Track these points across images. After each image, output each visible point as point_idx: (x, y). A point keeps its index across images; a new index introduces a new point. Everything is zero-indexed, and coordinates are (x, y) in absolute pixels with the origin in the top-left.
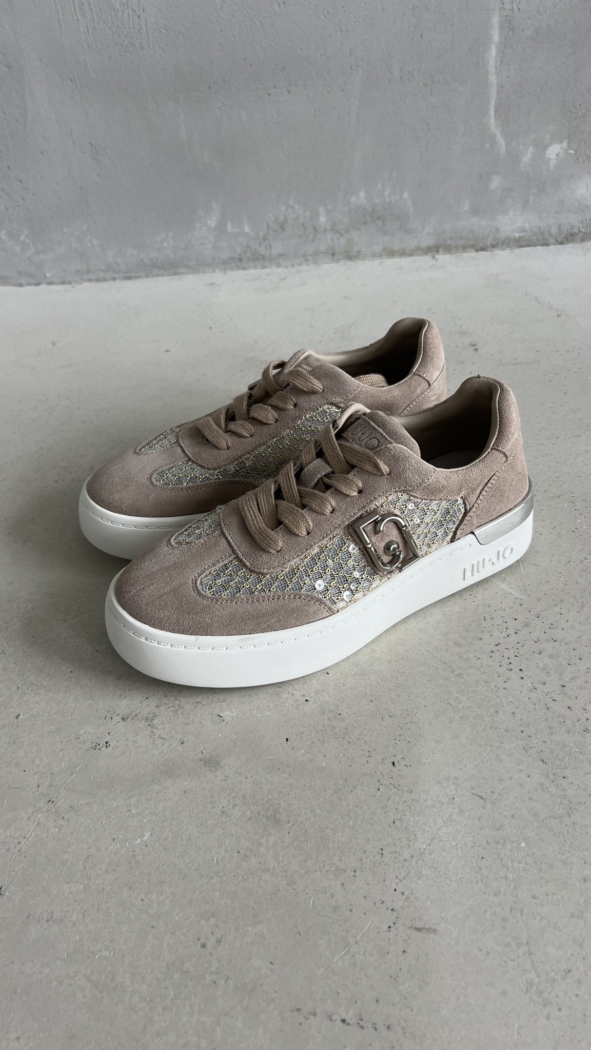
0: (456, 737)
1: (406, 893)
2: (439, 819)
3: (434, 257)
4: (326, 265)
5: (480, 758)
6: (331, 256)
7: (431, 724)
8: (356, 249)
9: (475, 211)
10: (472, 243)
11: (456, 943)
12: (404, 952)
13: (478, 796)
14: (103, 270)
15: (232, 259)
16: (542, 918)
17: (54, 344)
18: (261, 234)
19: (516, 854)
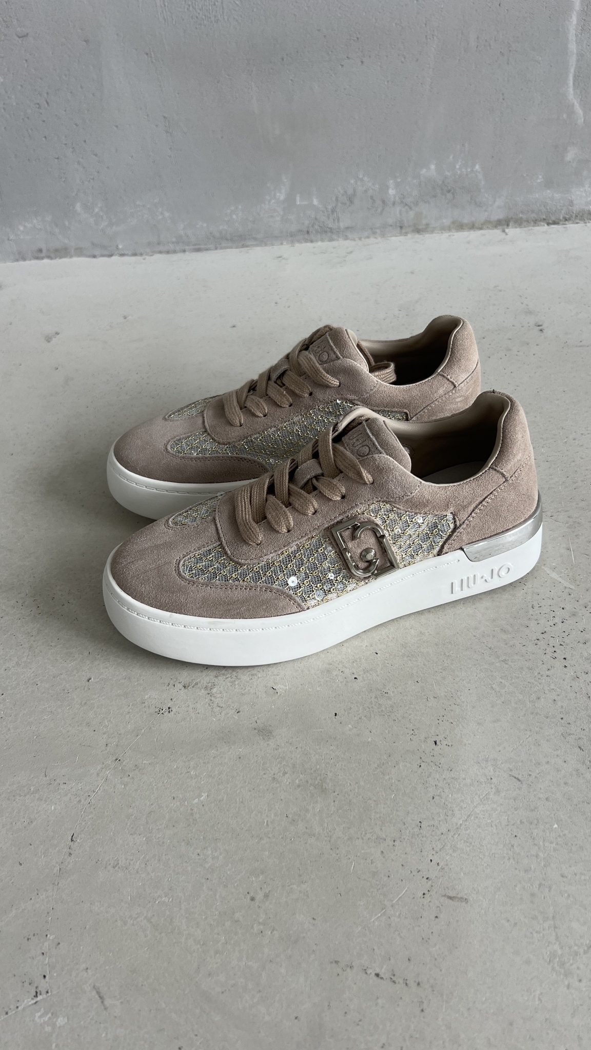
0: (498, 721)
1: (441, 864)
2: (477, 797)
3: (504, 231)
4: (393, 238)
5: (519, 742)
6: (399, 229)
7: (474, 707)
8: (424, 222)
9: (548, 184)
10: (544, 217)
11: (485, 913)
12: (437, 917)
13: (515, 778)
14: (173, 243)
15: (300, 231)
16: (569, 896)
17: (125, 318)
18: (330, 207)
19: (548, 834)
